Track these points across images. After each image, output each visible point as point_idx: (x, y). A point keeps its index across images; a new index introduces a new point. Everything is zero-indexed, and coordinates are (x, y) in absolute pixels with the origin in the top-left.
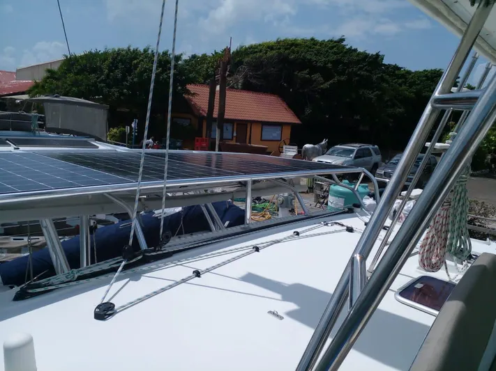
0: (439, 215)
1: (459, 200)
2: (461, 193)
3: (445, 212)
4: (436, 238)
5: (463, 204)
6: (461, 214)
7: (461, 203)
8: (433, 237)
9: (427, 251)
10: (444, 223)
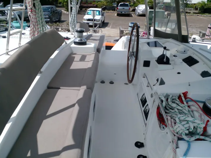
0: (33, 18)
1: (39, 9)
2: (38, 6)
3: (35, 16)
4: (34, 29)
5: (41, 11)
6: (41, 16)
7: (40, 11)
8: (33, 29)
9: (33, 35)
10: (36, 21)
